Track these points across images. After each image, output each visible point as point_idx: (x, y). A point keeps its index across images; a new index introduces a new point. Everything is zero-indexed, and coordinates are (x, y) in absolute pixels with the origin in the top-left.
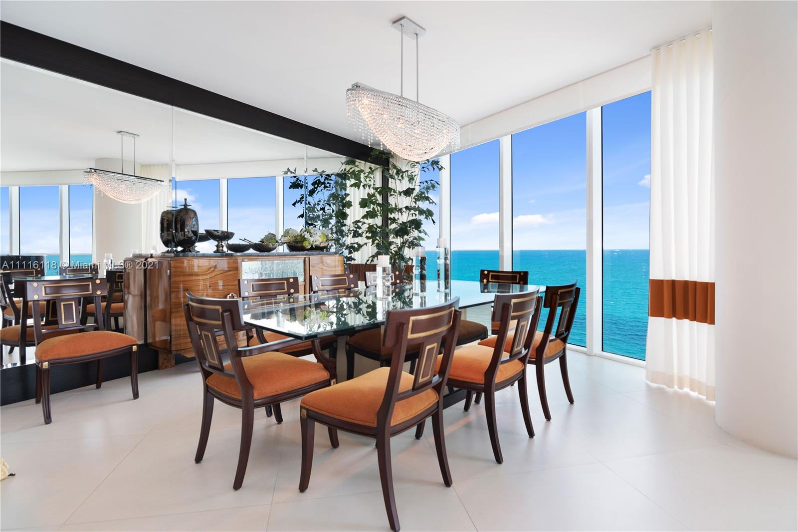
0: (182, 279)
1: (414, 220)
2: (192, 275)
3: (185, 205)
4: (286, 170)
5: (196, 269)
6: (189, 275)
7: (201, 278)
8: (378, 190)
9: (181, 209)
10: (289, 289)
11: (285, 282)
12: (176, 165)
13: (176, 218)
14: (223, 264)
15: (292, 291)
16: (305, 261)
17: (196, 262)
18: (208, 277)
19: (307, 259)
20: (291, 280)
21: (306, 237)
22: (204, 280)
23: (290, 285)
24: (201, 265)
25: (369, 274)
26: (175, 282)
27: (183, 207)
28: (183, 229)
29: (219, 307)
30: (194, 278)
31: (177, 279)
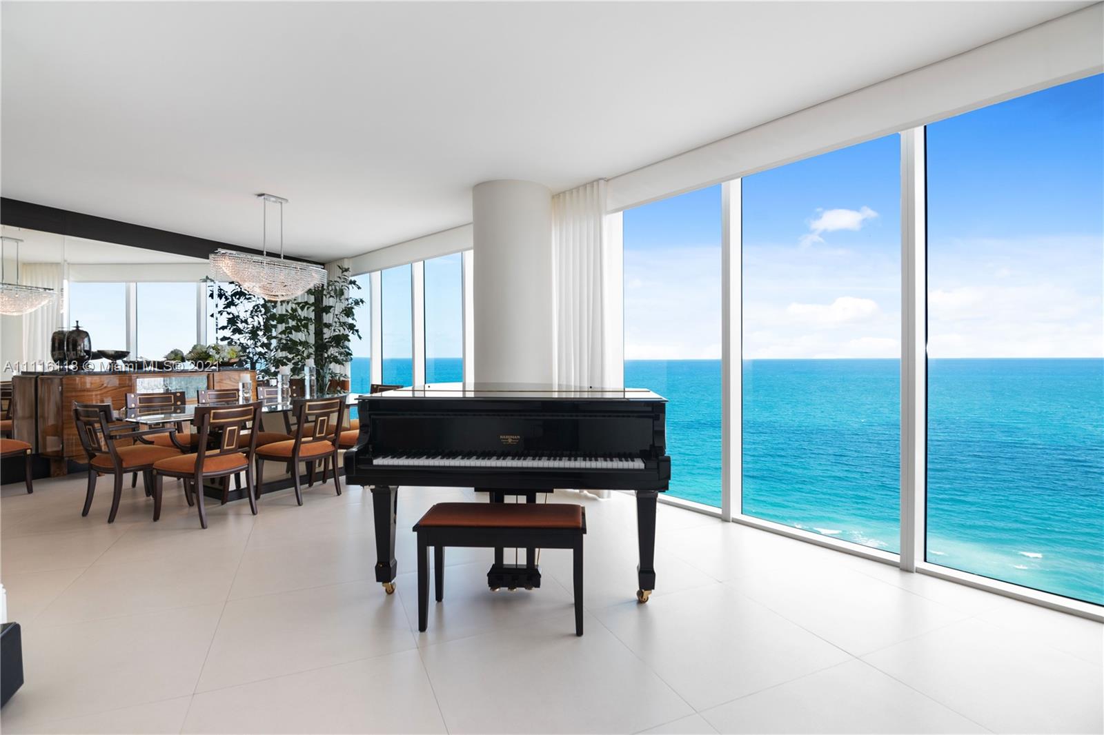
0: (74, 394)
1: (337, 335)
2: (84, 391)
3: (77, 327)
4: (205, 278)
5: (88, 386)
6: (80, 391)
7: (94, 393)
8: (301, 305)
9: (73, 331)
10: (175, 402)
11: (173, 396)
12: (68, 264)
13: (68, 338)
14: (114, 381)
15: (179, 403)
16: (208, 377)
17: (88, 379)
18: (99, 392)
19: (211, 376)
20: (178, 394)
21: (211, 353)
22: (96, 395)
23: (177, 399)
24: (93, 382)
25: (261, 389)
26: (67, 397)
27: (75, 329)
28: (75, 348)
29: (97, 409)
30: (86, 393)
31: (69, 394)
